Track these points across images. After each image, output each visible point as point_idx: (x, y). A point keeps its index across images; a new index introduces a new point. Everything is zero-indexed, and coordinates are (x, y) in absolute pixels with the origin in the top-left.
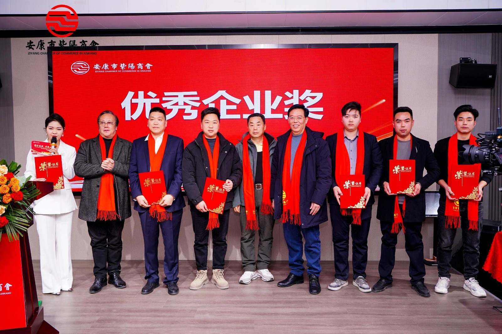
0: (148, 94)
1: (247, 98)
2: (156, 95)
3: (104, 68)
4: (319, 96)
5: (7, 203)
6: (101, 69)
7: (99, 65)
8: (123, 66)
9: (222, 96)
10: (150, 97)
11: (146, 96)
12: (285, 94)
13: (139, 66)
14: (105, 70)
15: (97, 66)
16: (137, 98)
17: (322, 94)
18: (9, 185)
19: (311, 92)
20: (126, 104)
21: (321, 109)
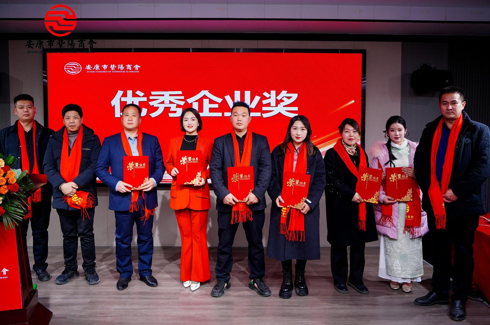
0: (136, 93)
1: (228, 98)
2: (144, 94)
4: (295, 96)
5: (4, 194)
6: (92, 70)
7: (90, 66)
8: (113, 67)
9: (205, 95)
10: (138, 96)
11: (135, 95)
12: (263, 94)
13: (128, 67)
14: (96, 70)
15: (88, 67)
16: (126, 96)
17: (297, 94)
18: (5, 177)
19: (287, 93)
20: (116, 102)
21: (296, 109)
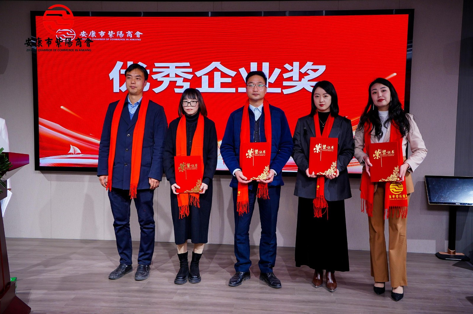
1: (242, 70)
2: (146, 66)
3: (91, 35)
4: (322, 69)
6: (88, 37)
7: (85, 32)
9: (216, 68)
12: (284, 66)
13: (128, 34)
14: (92, 38)
15: (83, 34)
17: (325, 66)
19: (313, 65)
20: (114, 75)
